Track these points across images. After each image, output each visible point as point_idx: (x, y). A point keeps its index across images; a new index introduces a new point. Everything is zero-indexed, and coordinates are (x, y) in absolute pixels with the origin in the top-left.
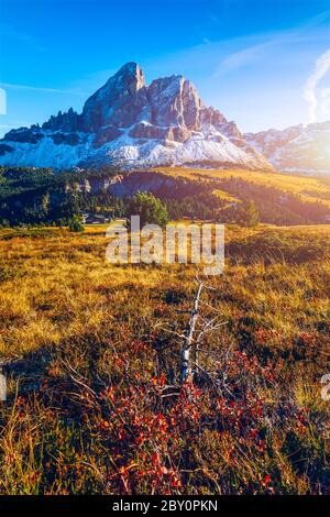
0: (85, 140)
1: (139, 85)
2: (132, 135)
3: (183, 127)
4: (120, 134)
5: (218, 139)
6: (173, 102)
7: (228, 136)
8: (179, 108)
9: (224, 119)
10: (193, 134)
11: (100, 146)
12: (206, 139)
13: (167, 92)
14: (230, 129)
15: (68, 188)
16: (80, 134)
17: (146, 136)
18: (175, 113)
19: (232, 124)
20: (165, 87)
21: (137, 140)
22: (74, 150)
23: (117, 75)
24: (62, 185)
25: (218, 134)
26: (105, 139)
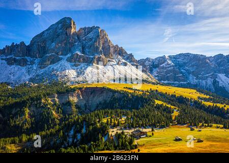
0: (32, 63)
1: (73, 30)
2: (69, 60)
3: (103, 56)
4: (60, 59)
5: (125, 64)
6: (95, 41)
7: (130, 62)
8: (99, 44)
9: (125, 52)
10: (109, 61)
11: (44, 67)
12: (118, 64)
13: (90, 35)
14: (130, 58)
17: (79, 61)
18: (97, 48)
19: (131, 55)
20: (89, 32)
21: (73, 64)
23: (58, 23)
25: (124, 61)
26: (49, 62)
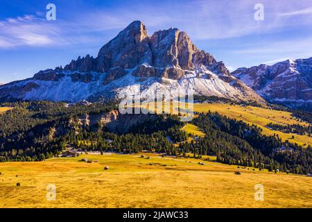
1: (142, 37)
2: (135, 74)
3: (177, 68)
4: (125, 73)
5: (208, 77)
6: (169, 48)
7: (217, 74)
8: (174, 52)
9: (214, 60)
10: (186, 73)
11: (107, 83)
12: (198, 76)
13: (165, 41)
14: (218, 68)
15: (71, 121)
16: (94, 73)
17: (146, 75)
18: (171, 57)
20: (163, 37)
21: (138, 78)
22: (87, 86)
23: (126, 29)
24: (67, 119)
25: (208, 72)
26: (113, 77)
